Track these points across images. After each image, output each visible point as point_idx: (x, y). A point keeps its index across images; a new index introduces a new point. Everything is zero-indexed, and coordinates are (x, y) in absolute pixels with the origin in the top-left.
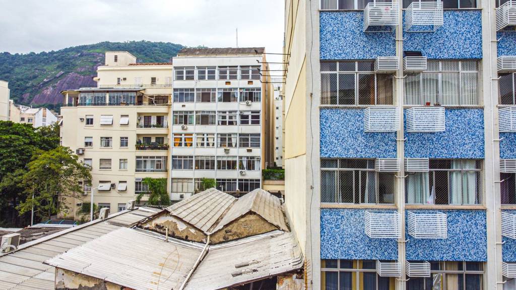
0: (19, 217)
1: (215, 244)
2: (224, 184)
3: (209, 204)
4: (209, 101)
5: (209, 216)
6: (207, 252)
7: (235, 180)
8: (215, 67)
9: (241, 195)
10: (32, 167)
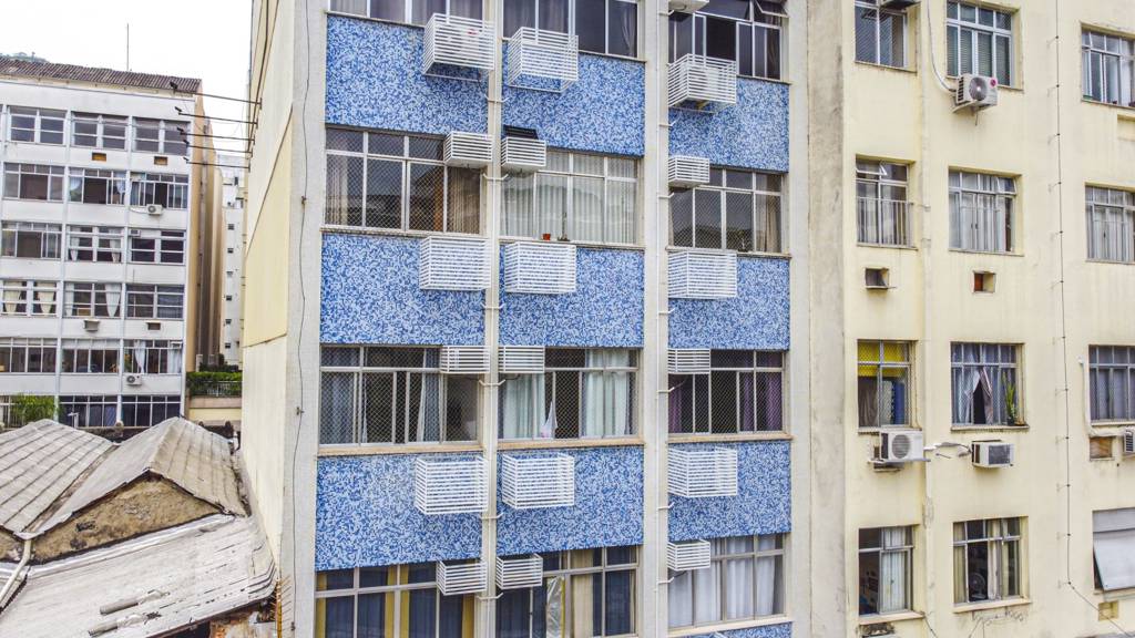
1: (47, 561)
2: (81, 409)
3: (32, 461)
4: (44, 198)
5: (33, 491)
6: (23, 584)
7: (114, 398)
8: (62, 113)
9: (127, 435)
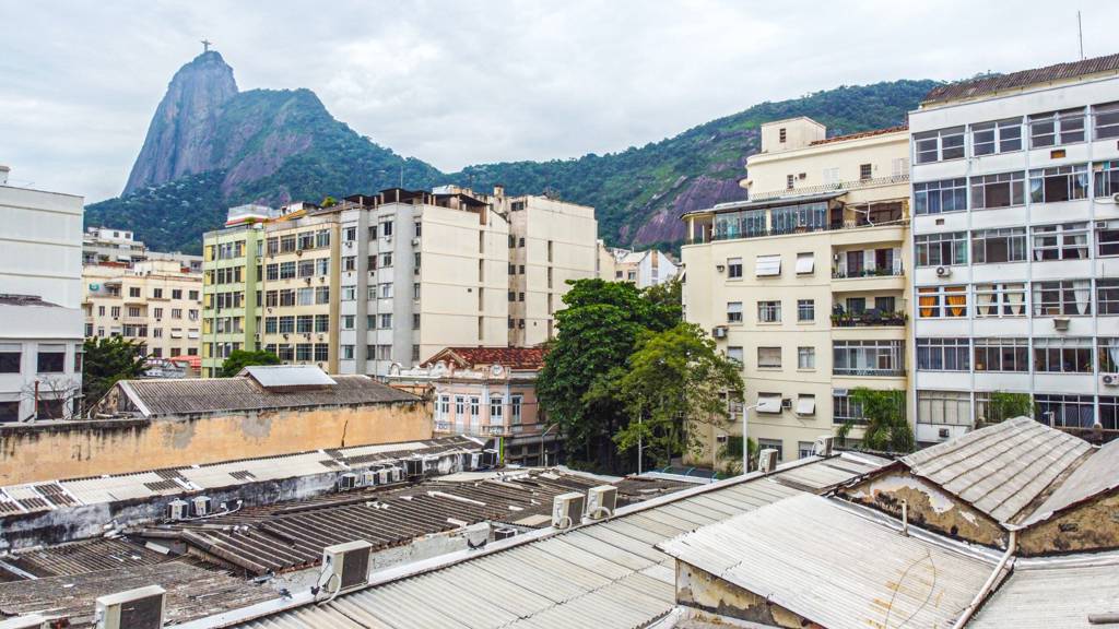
0: (619, 456)
1: (1031, 555)
2: (1056, 408)
4: (1006, 204)
6: (1010, 572)
7: (1091, 398)
8: (1019, 120)
9: (1107, 438)
10: (636, 364)
